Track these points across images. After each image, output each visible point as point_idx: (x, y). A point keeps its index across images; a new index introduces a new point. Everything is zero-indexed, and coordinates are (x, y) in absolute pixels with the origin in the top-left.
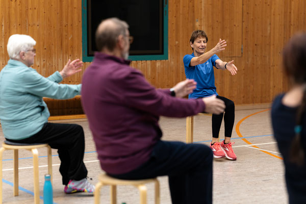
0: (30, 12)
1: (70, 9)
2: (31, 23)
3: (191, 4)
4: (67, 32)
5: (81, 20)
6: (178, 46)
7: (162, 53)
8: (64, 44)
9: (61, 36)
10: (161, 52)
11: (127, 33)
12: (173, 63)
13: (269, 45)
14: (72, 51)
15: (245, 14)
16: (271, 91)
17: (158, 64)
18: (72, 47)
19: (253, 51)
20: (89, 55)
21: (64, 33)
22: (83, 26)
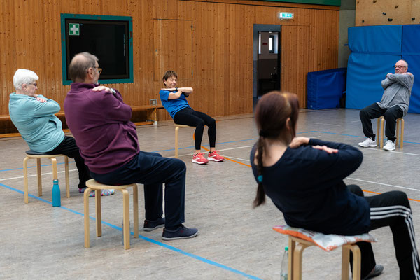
0: (17, 43)
1: (51, 40)
2: (18, 52)
3: (151, 37)
4: (49, 59)
5: (60, 50)
6: (141, 72)
7: (129, 78)
8: (47, 70)
9: (44, 63)
10: (127, 76)
11: (97, 65)
12: (137, 85)
13: (213, 70)
14: (54, 77)
15: (194, 45)
16: (216, 107)
17: (126, 86)
18: (54, 72)
19: (201, 75)
20: (68, 80)
21: (47, 61)
22: (63, 55)
